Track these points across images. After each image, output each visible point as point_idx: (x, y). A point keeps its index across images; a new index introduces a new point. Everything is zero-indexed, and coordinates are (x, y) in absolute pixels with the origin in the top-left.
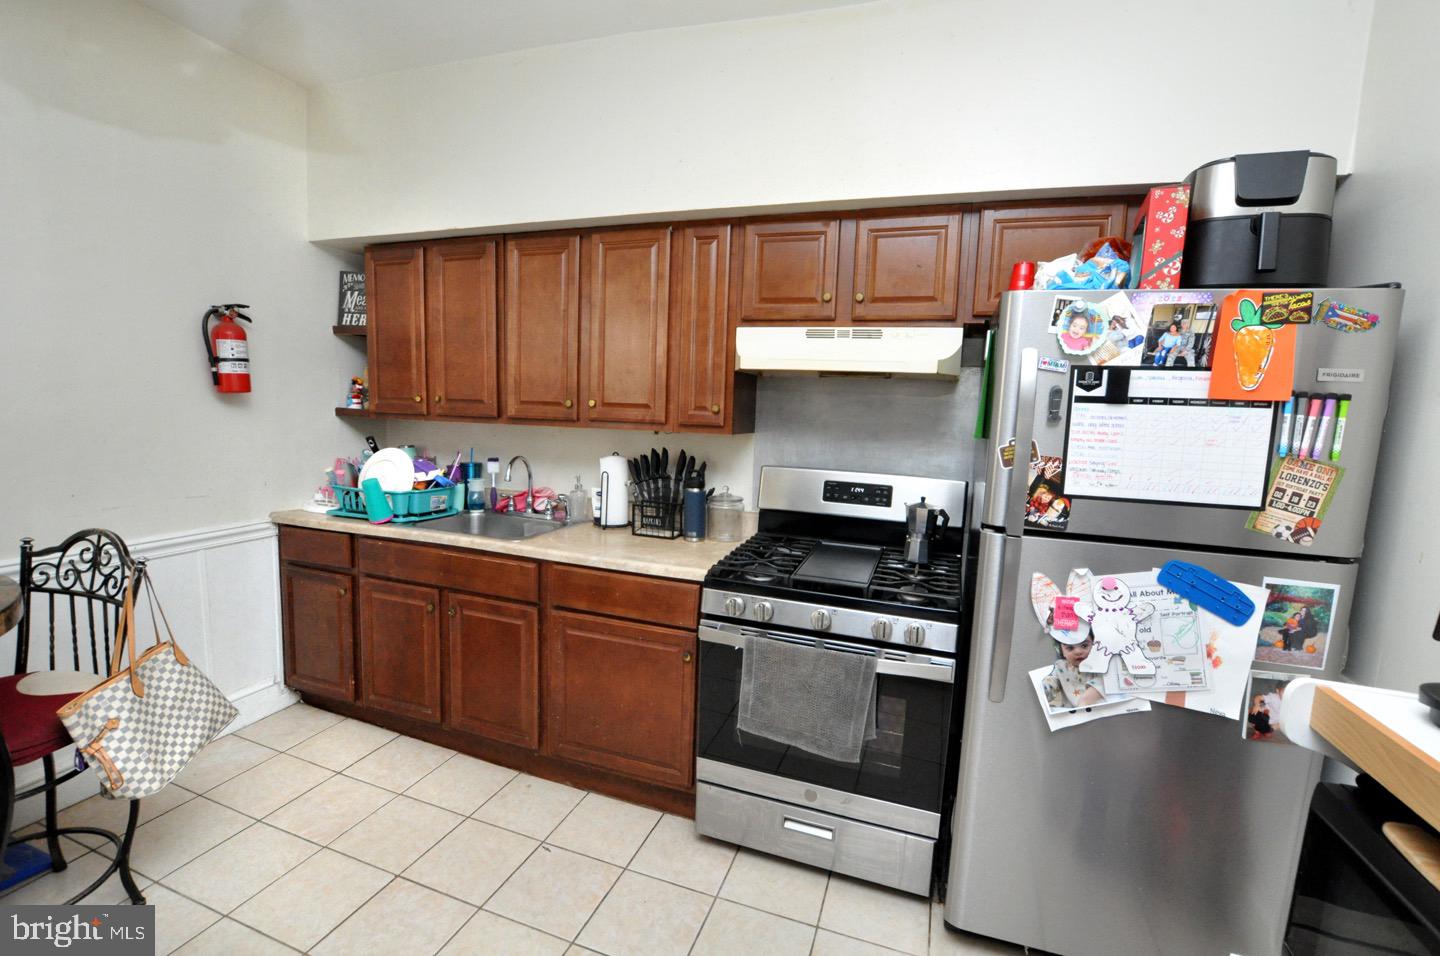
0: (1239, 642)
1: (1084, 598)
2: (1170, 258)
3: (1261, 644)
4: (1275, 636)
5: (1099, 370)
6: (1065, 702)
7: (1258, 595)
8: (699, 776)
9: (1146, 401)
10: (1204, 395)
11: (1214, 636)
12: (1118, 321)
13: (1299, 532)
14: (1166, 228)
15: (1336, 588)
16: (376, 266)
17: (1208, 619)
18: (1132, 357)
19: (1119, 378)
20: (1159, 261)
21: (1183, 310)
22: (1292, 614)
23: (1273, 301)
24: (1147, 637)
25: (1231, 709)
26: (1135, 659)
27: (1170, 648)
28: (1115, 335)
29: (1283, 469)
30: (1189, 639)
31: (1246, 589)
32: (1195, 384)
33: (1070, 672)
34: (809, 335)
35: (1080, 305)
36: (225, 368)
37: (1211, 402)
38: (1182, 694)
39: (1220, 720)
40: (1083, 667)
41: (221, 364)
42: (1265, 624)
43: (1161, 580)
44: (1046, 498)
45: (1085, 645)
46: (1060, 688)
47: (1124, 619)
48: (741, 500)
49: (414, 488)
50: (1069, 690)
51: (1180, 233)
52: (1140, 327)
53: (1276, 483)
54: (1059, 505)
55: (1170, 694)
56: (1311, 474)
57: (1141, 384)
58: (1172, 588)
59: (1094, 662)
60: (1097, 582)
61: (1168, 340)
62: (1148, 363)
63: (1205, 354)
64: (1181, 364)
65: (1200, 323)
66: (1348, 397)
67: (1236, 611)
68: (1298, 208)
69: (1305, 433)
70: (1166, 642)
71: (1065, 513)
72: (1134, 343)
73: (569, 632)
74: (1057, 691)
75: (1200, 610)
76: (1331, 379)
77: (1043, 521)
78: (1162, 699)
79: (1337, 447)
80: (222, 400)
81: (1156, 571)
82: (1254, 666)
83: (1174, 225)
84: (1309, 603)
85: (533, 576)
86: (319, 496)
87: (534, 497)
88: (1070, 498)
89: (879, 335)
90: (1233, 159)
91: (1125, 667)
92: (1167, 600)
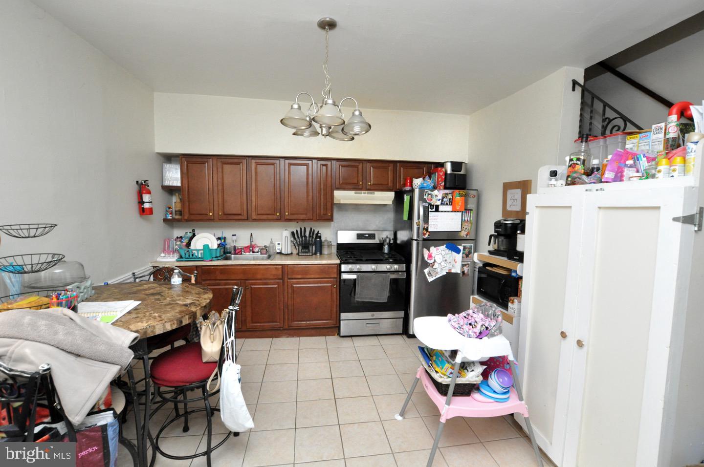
0: (459, 257)
1: (433, 253)
2: (442, 182)
3: (463, 257)
4: (464, 255)
5: (433, 205)
6: (431, 275)
7: (461, 248)
8: (341, 319)
9: (442, 212)
10: (451, 210)
11: (455, 257)
12: (436, 196)
13: (467, 235)
14: (441, 176)
15: (473, 245)
16: (187, 163)
17: (454, 253)
18: (439, 203)
19: (437, 207)
20: (440, 182)
21: (447, 194)
22: (467, 250)
23: (461, 192)
24: (444, 259)
25: (459, 271)
26: (443, 264)
27: (448, 261)
28: (436, 199)
29: (464, 224)
30: (451, 258)
31: (459, 247)
32: (449, 208)
33: (432, 269)
34: (355, 193)
35: (430, 192)
36: (146, 206)
37: (452, 212)
38: (451, 270)
39: (458, 273)
40: (434, 267)
41: (145, 204)
42: (463, 253)
43: (446, 247)
44: (425, 232)
45: (434, 263)
46: (430, 273)
47: (441, 256)
48: (331, 242)
49: (218, 247)
50: (431, 272)
51: (444, 177)
52: (440, 197)
53: (463, 226)
54: (428, 234)
55: (449, 270)
56: (468, 224)
57: (441, 208)
58: (448, 249)
59: (436, 266)
60: (435, 249)
61: (445, 200)
62: (442, 204)
63: (451, 202)
64: (447, 204)
65: (450, 196)
66: (471, 210)
67: (458, 251)
68: (462, 173)
69: (467, 217)
70: (448, 259)
71: (429, 235)
72: (439, 200)
73: (294, 286)
74: (430, 274)
75: (453, 252)
76: (469, 207)
77: (425, 237)
78: (448, 271)
79: (471, 219)
80: (141, 218)
81: (445, 245)
82: (462, 262)
83: (443, 175)
84: (469, 248)
85: (281, 270)
86: (163, 255)
87: (252, 248)
88: (430, 232)
89: (374, 194)
90: (451, 162)
91: (441, 266)
92: (448, 251)
